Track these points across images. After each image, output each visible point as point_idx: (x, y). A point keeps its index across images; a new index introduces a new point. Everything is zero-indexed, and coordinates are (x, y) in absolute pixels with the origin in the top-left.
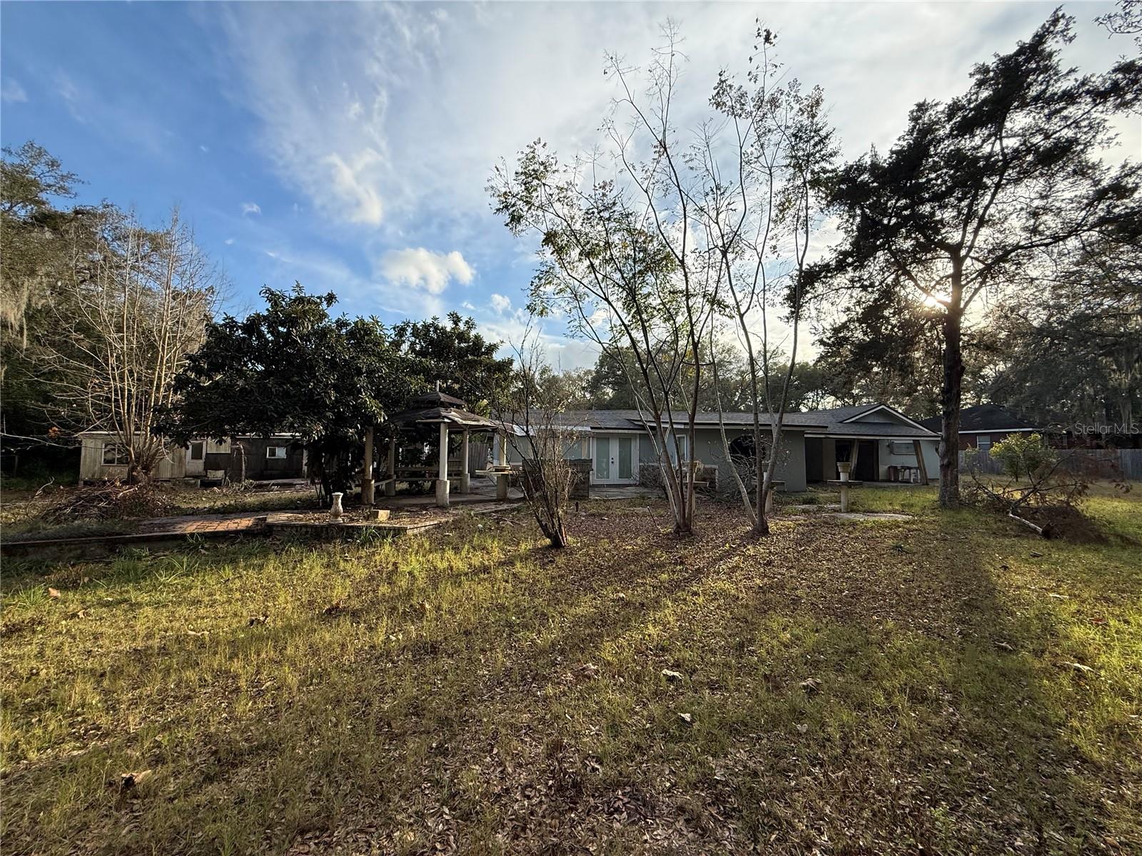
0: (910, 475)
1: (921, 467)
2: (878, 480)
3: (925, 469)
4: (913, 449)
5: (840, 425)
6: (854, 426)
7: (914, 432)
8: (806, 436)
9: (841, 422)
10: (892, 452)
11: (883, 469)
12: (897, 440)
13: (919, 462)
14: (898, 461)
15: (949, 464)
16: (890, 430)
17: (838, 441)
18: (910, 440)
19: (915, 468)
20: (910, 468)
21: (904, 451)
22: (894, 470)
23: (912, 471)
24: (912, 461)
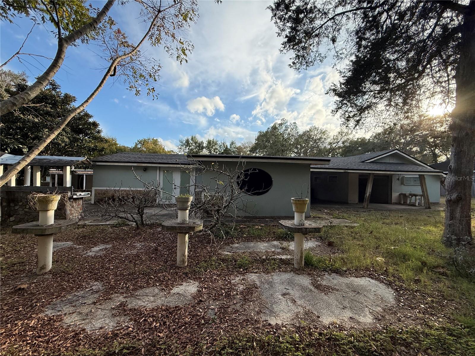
0: (416, 200)
1: (425, 195)
2: (391, 203)
3: (427, 195)
4: (419, 182)
5: (363, 163)
6: (372, 164)
7: (420, 169)
8: (311, 170)
9: (363, 162)
10: (402, 183)
11: (395, 195)
12: (408, 175)
13: (423, 191)
14: (407, 190)
15: (459, 200)
16: (400, 168)
17: (361, 175)
18: (416, 175)
19: (420, 195)
20: (416, 195)
21: (412, 183)
22: (404, 196)
23: (417, 197)
24: (418, 190)
